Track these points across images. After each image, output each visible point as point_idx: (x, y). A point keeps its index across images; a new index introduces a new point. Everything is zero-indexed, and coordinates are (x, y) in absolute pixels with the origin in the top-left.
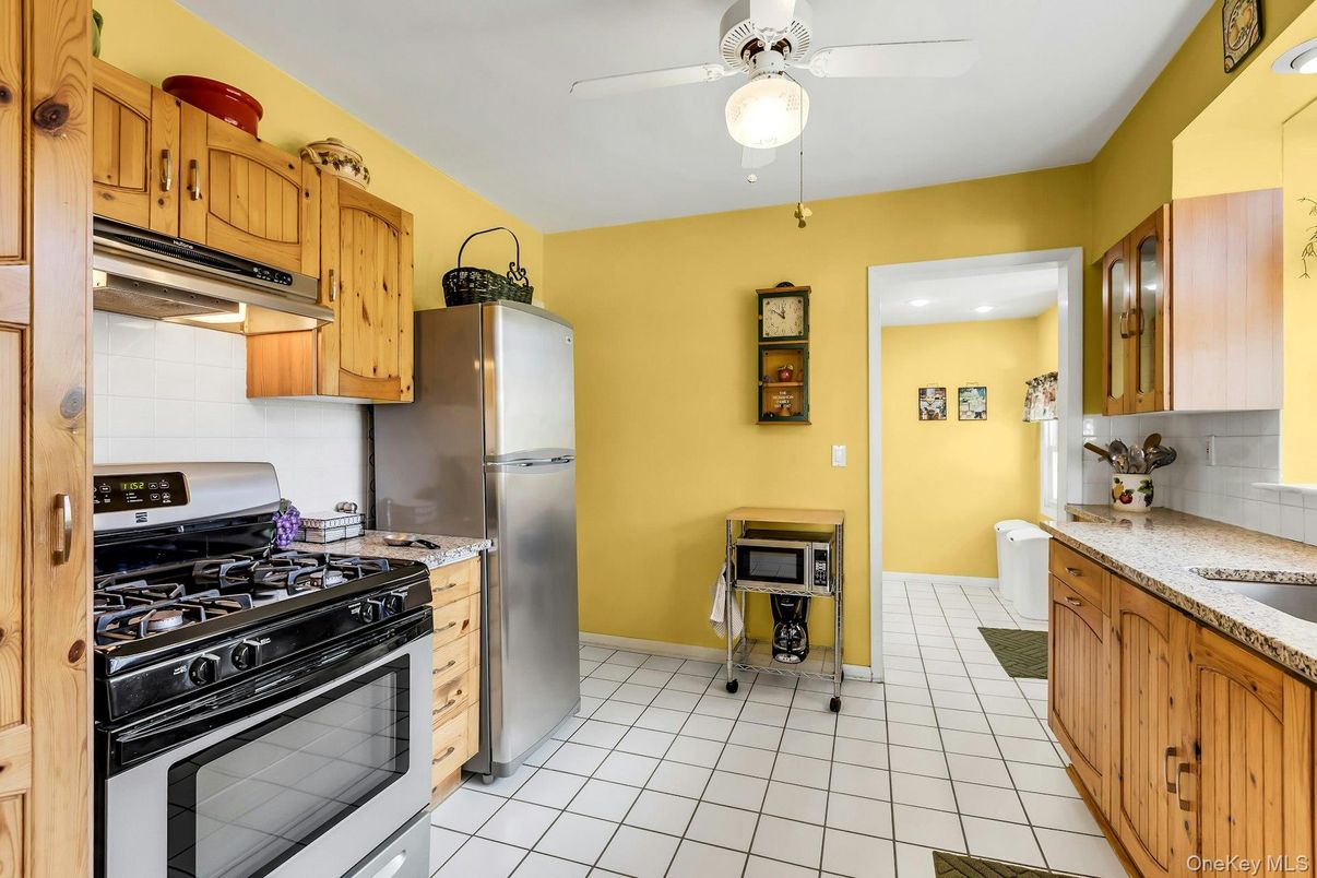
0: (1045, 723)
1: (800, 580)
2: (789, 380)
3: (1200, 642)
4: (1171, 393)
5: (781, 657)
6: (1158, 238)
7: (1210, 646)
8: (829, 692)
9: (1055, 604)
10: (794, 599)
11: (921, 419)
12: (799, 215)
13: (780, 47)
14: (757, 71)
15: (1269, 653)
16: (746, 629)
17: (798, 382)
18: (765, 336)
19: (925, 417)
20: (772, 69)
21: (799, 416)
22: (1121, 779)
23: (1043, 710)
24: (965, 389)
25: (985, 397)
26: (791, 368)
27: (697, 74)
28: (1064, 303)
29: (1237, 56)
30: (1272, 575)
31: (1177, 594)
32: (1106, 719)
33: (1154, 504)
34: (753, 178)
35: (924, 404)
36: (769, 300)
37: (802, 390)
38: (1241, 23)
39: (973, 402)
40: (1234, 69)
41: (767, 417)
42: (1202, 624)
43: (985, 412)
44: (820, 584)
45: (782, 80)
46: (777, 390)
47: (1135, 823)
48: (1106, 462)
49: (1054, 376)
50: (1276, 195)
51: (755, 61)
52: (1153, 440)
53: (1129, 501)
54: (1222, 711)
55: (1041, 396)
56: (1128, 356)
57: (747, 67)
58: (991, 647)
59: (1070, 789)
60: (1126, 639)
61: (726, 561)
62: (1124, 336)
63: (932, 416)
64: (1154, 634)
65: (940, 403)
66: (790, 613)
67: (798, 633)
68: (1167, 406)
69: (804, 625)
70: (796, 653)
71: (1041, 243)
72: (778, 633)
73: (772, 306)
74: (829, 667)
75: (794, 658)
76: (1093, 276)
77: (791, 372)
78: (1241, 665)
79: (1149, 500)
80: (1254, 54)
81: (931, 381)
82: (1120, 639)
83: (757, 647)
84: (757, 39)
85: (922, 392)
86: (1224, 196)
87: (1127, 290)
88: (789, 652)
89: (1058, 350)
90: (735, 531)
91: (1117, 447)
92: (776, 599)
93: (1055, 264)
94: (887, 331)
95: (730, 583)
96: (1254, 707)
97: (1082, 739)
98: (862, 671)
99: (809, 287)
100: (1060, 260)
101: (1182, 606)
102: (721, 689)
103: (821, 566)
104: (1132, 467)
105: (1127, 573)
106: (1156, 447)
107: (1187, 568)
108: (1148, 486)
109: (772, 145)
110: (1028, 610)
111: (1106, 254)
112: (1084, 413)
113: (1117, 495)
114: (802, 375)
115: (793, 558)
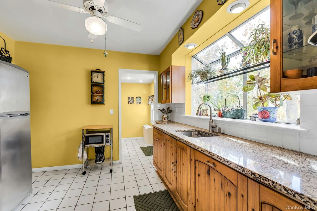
0: (153, 164)
1: (102, 142)
2: (99, 93)
3: (177, 143)
4: (171, 100)
5: (97, 163)
6: (169, 72)
7: (178, 144)
8: (109, 168)
9: (154, 140)
10: (101, 147)
11: (129, 104)
12: (105, 53)
13: (100, 11)
14: (94, 15)
15: (186, 143)
16: (88, 158)
17: (102, 94)
18: (93, 82)
19: (129, 103)
20: (98, 16)
21: (102, 102)
22: (165, 170)
23: (152, 161)
24: (137, 98)
25: (141, 99)
26: (100, 90)
27: (77, 9)
28: (155, 81)
29: (180, 43)
30: (185, 130)
31: (173, 135)
32: (163, 160)
33: (169, 120)
34: (92, 41)
35: (129, 100)
36: (94, 73)
37: (103, 96)
38: (181, 38)
39: (139, 100)
40: (180, 45)
41: (93, 102)
42: (177, 140)
43: (141, 102)
44: (108, 143)
45: (100, 19)
46: (96, 96)
47: (167, 178)
48: (162, 112)
49: (153, 96)
50: (185, 67)
51: (93, 12)
52: (168, 108)
53: (165, 120)
54: (179, 154)
55: (151, 100)
56: (165, 92)
57: (91, 13)
58: (143, 151)
59: (157, 175)
60: (166, 145)
61: (82, 140)
62: (165, 89)
63: (131, 103)
64: (170, 143)
65: (132, 100)
66: (100, 151)
67: (102, 156)
68: (171, 102)
69: (103, 154)
70: (102, 161)
71: (151, 69)
72: (97, 157)
73: (95, 75)
74: (110, 162)
75: (101, 162)
76: (160, 77)
77: (100, 91)
78: (182, 146)
79: (168, 119)
80: (183, 43)
81: (130, 95)
82: (165, 145)
83: (91, 161)
84: (94, 7)
85: (129, 98)
86: (178, 66)
87: (165, 80)
88: (100, 161)
89: (154, 91)
90: (85, 132)
91: (163, 109)
92: (96, 148)
93: (154, 74)
94: (122, 84)
95: (83, 146)
96: (184, 152)
97: (159, 165)
98: (117, 162)
99: (105, 71)
100: (155, 74)
101: (174, 137)
102: (81, 174)
103: (108, 138)
104: (166, 113)
105: (166, 133)
106: (169, 109)
107: (174, 131)
108: (168, 117)
109: (98, 34)
110: (149, 142)
111: (162, 73)
112: (158, 103)
113: (163, 119)
114: (103, 92)
115: (101, 138)
